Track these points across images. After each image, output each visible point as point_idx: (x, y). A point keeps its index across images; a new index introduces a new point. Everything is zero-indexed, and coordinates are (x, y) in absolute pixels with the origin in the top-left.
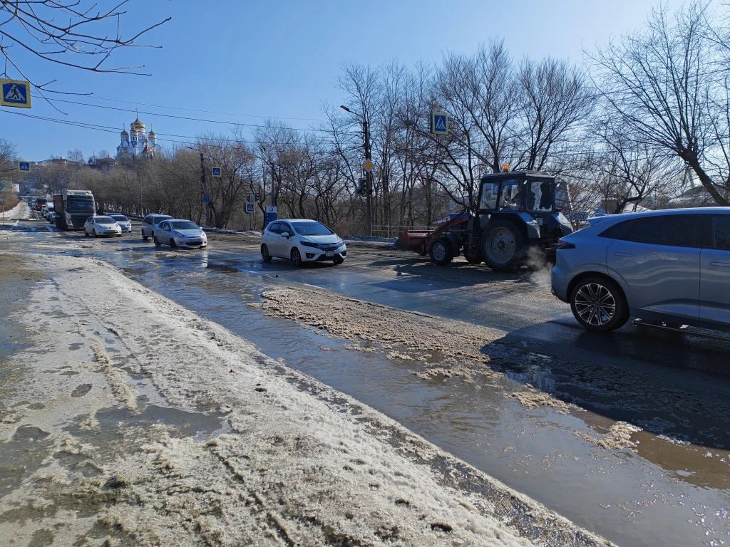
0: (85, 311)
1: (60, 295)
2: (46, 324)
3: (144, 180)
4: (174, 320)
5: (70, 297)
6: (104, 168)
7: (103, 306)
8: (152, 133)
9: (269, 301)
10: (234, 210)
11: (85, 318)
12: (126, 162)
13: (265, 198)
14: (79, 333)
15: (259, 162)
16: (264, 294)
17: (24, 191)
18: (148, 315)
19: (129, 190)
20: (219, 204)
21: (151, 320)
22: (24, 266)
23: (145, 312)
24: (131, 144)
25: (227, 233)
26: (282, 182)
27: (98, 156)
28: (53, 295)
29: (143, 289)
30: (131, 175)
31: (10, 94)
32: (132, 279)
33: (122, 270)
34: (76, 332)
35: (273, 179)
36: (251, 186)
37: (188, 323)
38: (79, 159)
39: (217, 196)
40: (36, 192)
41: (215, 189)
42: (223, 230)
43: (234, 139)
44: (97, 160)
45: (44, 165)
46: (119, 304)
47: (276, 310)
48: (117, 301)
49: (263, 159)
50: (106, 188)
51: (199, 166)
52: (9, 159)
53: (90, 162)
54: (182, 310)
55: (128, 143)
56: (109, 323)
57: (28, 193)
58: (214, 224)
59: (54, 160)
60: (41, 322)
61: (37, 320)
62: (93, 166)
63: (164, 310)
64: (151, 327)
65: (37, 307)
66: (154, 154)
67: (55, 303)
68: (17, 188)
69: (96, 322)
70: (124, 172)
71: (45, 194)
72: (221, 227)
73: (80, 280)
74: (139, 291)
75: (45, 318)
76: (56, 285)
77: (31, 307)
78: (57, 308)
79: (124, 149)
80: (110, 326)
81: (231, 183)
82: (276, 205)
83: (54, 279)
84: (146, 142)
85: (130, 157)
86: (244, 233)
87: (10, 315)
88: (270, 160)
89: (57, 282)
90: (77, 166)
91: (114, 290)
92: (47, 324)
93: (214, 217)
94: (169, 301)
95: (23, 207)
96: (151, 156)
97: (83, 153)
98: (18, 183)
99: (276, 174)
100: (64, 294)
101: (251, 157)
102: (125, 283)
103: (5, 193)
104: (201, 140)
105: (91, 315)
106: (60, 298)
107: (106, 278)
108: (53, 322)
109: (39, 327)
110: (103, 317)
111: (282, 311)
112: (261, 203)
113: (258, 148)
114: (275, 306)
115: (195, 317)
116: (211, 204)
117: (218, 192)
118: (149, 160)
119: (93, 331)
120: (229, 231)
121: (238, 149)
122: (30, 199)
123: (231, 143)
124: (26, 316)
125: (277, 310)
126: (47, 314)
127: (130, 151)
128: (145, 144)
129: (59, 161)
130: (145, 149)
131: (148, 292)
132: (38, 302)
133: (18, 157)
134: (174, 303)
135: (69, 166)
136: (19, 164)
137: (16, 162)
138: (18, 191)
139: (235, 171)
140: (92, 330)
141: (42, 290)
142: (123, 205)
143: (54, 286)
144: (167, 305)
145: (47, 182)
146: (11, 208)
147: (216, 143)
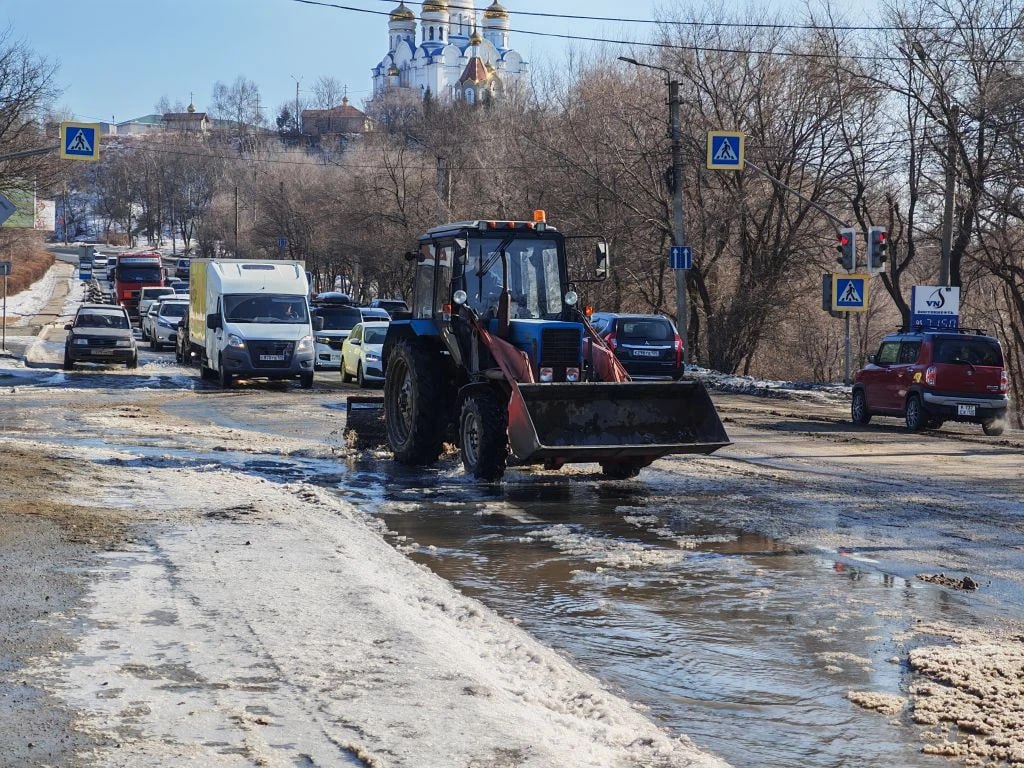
0: (264, 673)
1: (182, 607)
2: (139, 711)
3: (460, 185)
4: (570, 736)
5: (214, 614)
6: (329, 145)
7: (324, 660)
8: (495, 12)
9: (939, 690)
10: (784, 303)
11: (264, 699)
12: (400, 122)
13: (911, 253)
14: (245, 752)
15: (895, 108)
16: (918, 655)
17: (71, 226)
18: (479, 703)
19: (405, 223)
20: (727, 274)
21: (490, 726)
22: (66, 491)
23: (469, 691)
24: (421, 53)
25: (751, 391)
26: (987, 185)
27: (311, 101)
28: (156, 604)
29: (456, 600)
30: (416, 167)
31: (74, 143)
32: (417, 558)
33: (381, 522)
34: (235, 750)
35: (950, 173)
36: (859, 205)
37: (624, 752)
38: (249, 112)
39: (722, 244)
40: (107, 230)
41: (713, 217)
42: (736, 381)
43: (802, 18)
44: (307, 116)
45: (137, 134)
46: (377, 652)
47: (971, 730)
48: (369, 640)
49: (914, 94)
50: (329, 216)
51: (660, 129)
52: (33, 115)
53: (281, 121)
54: (598, 695)
55: (414, 49)
56: (346, 725)
57: (80, 232)
58: (704, 352)
59: (169, 118)
60: (123, 702)
61: (113, 694)
62: (291, 138)
63: (534, 690)
64: (491, 757)
65: (109, 646)
66: (500, 89)
67: (166, 634)
68: (47, 215)
69: (303, 717)
70: (393, 157)
71: (131, 237)
72: (727, 368)
73: (247, 553)
74: (443, 607)
75: (135, 690)
76: (171, 567)
77: (90, 643)
78: (172, 654)
79: (398, 72)
80: (348, 739)
81: (779, 195)
82: (956, 282)
83: (162, 542)
84: (475, 43)
85: (416, 100)
86: (821, 395)
87: (26, 665)
88: (942, 96)
89: (173, 557)
90: (240, 137)
91: (357, 599)
92: (141, 710)
93: (703, 327)
94: (547, 654)
95: (62, 281)
96: (487, 94)
97: (260, 91)
98: (51, 198)
99: (964, 155)
100: (195, 601)
101: (867, 88)
102: (391, 574)
103: (14, 231)
104: (673, 31)
105: (284, 690)
106: (181, 615)
107: (331, 549)
108: (162, 705)
109: (118, 721)
110: (324, 697)
111: (999, 737)
112: (896, 273)
113: (895, 52)
114: (967, 712)
115: (649, 729)
116: (696, 279)
117: (724, 231)
118: (481, 111)
119: (294, 753)
120: (761, 384)
121: (813, 59)
122: (86, 257)
123: (789, 37)
124: (76, 674)
125: (980, 733)
126: (139, 671)
127: (416, 80)
128: (469, 52)
129: (181, 120)
130: (471, 71)
131: (472, 614)
132: (111, 626)
133: (57, 107)
134: (568, 667)
135: (216, 137)
136: (62, 135)
137: (52, 126)
138: (51, 224)
139: (797, 145)
140: (287, 747)
141: (123, 583)
142: (382, 280)
143: (160, 570)
144: (541, 672)
145: (140, 193)
146: (26, 285)
147: (730, 38)
